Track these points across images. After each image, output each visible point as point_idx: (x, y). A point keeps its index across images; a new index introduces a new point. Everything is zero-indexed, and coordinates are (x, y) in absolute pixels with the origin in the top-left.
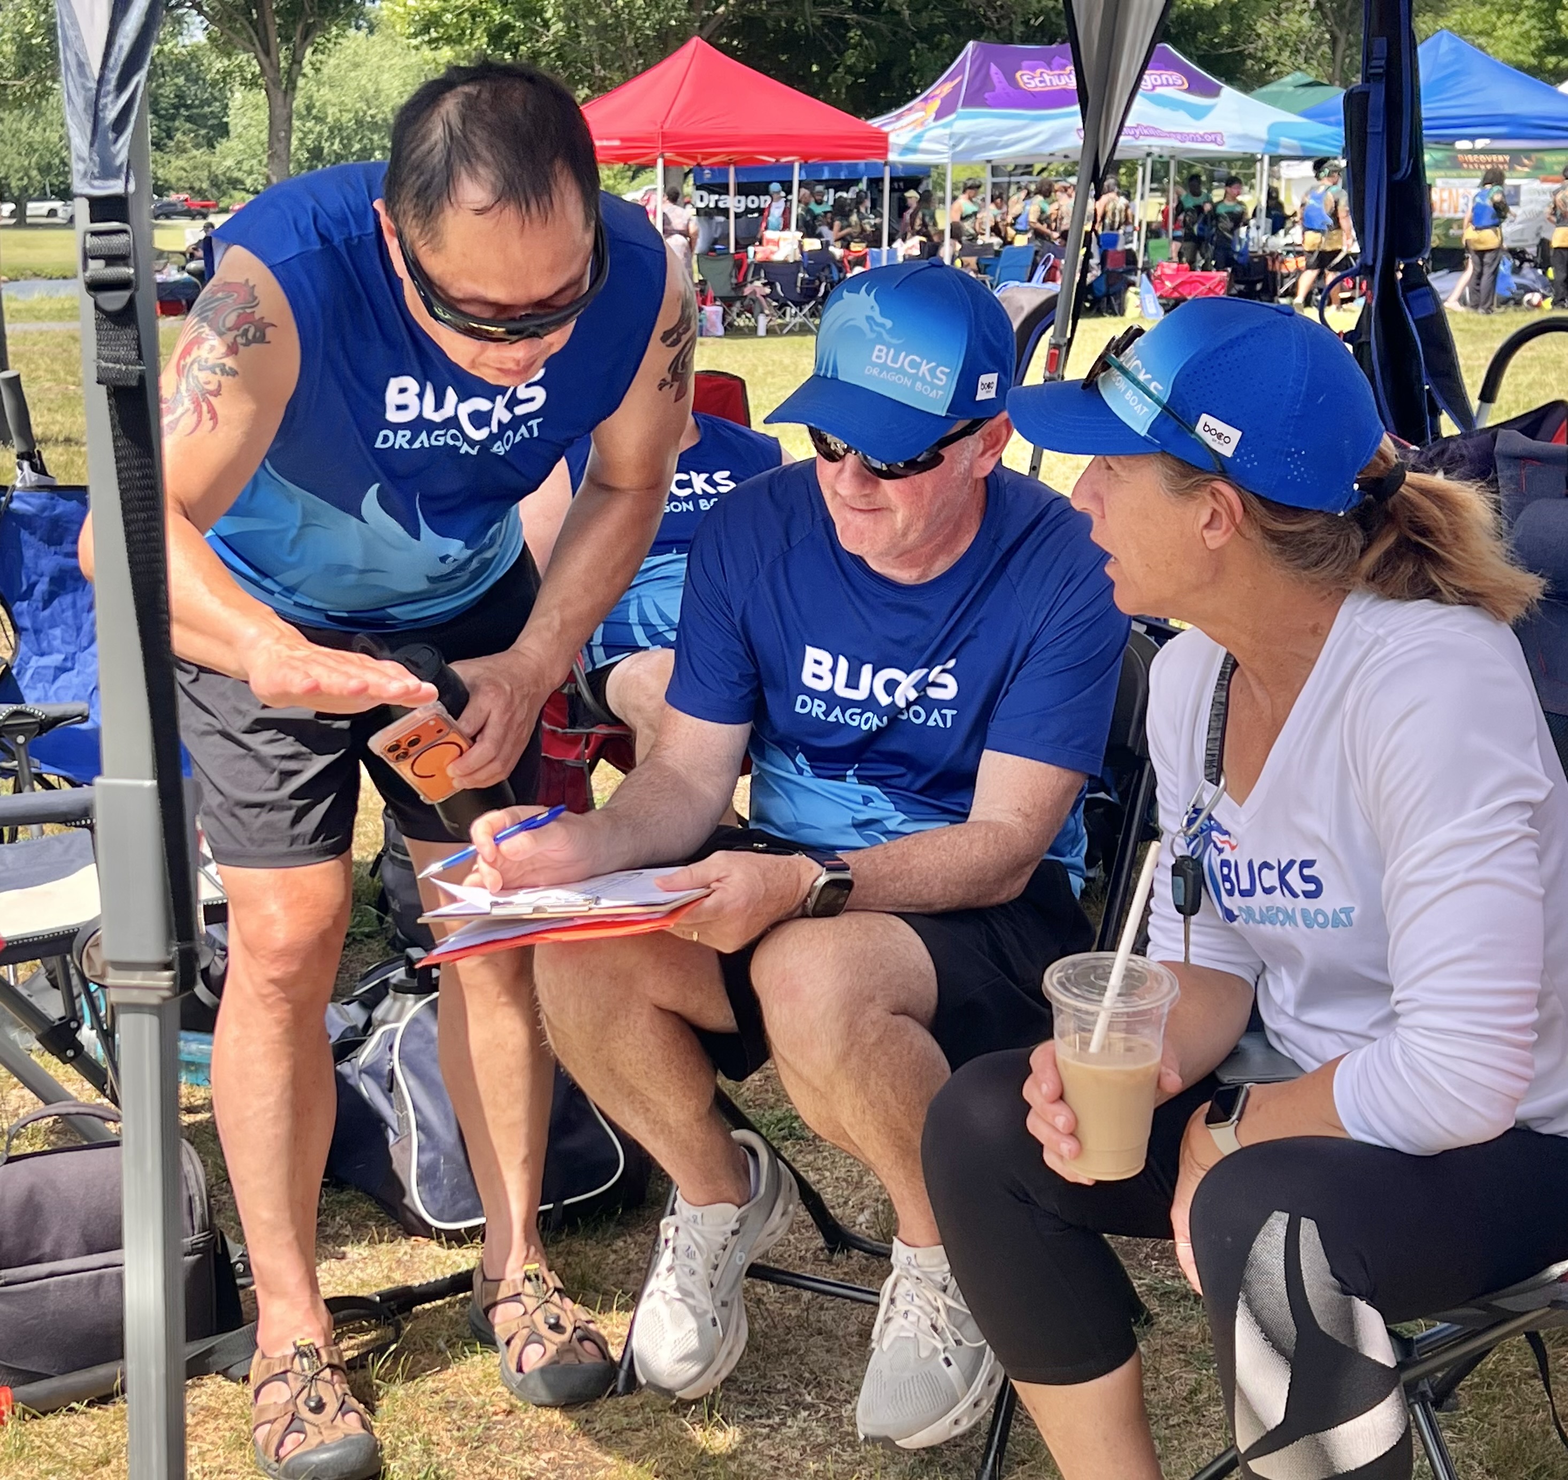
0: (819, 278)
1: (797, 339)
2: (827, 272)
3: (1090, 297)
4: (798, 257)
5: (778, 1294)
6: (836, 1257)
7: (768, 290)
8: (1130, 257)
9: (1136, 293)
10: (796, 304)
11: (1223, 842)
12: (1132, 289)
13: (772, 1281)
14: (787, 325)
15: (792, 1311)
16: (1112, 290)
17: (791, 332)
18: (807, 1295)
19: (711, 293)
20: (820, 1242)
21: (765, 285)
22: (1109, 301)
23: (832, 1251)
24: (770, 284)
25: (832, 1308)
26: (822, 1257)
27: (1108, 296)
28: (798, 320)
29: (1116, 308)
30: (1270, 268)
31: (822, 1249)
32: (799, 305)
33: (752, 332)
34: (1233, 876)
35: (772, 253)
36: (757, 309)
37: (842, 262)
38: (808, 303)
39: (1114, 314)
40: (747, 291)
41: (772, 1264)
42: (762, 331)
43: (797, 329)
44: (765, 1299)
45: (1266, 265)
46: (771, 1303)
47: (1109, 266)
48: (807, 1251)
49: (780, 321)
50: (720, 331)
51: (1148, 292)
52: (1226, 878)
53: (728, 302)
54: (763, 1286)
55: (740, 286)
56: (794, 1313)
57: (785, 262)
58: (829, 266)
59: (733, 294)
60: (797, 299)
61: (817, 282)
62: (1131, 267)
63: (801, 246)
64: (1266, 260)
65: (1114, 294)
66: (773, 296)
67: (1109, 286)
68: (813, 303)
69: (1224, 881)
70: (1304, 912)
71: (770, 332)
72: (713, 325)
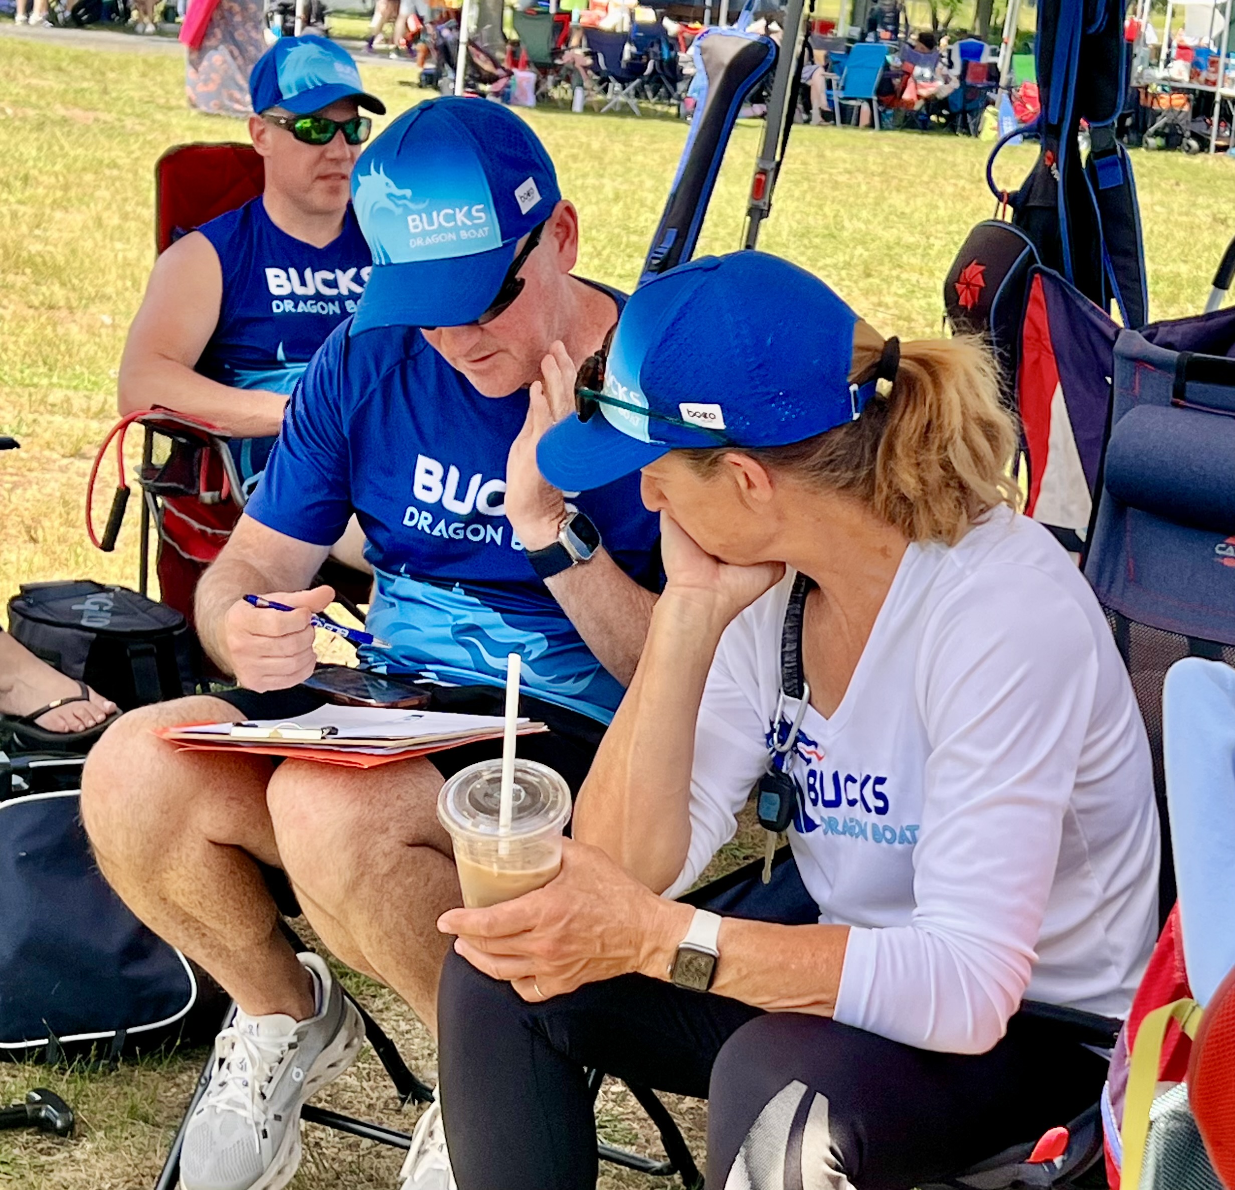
0: (647, 54)
1: (615, 121)
2: (656, 49)
3: (945, 112)
4: (626, 27)
5: (337, 1139)
6: (407, 1107)
7: (589, 61)
8: (993, 74)
9: (995, 114)
10: (619, 80)
11: (809, 753)
12: (990, 108)
13: (334, 1126)
14: (606, 103)
15: (348, 1156)
16: (968, 107)
17: (611, 112)
18: (366, 1143)
19: (523, 56)
20: (394, 1092)
21: (587, 54)
22: (965, 119)
23: (403, 1101)
24: (593, 54)
25: (390, 1157)
26: (391, 1106)
27: (964, 112)
28: (622, 99)
29: (972, 127)
30: (1142, 102)
31: (393, 1098)
32: (623, 82)
33: (566, 106)
34: (817, 786)
35: (599, 18)
36: (575, 81)
37: (676, 39)
38: (634, 80)
39: (968, 134)
40: (567, 58)
41: (338, 1111)
42: (577, 106)
43: (618, 109)
44: (323, 1143)
45: (1138, 98)
46: (327, 1148)
47: (969, 80)
48: (378, 1099)
49: (600, 97)
50: (531, 100)
51: (1006, 114)
52: (812, 788)
53: (543, 69)
54: (324, 1130)
55: (557, 53)
56: (350, 1159)
57: (613, 32)
58: (659, 42)
59: (549, 60)
60: (619, 74)
61: (644, 60)
62: (994, 83)
63: (632, 15)
64: (1139, 93)
65: (970, 112)
66: (595, 68)
67: (966, 101)
68: (638, 81)
69: (810, 790)
70: (874, 826)
71: (588, 109)
72: (523, 93)
